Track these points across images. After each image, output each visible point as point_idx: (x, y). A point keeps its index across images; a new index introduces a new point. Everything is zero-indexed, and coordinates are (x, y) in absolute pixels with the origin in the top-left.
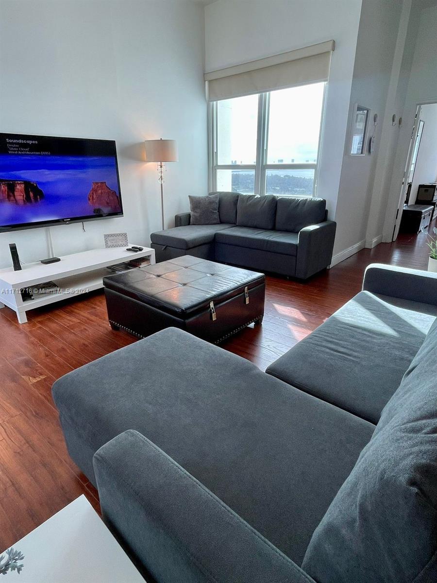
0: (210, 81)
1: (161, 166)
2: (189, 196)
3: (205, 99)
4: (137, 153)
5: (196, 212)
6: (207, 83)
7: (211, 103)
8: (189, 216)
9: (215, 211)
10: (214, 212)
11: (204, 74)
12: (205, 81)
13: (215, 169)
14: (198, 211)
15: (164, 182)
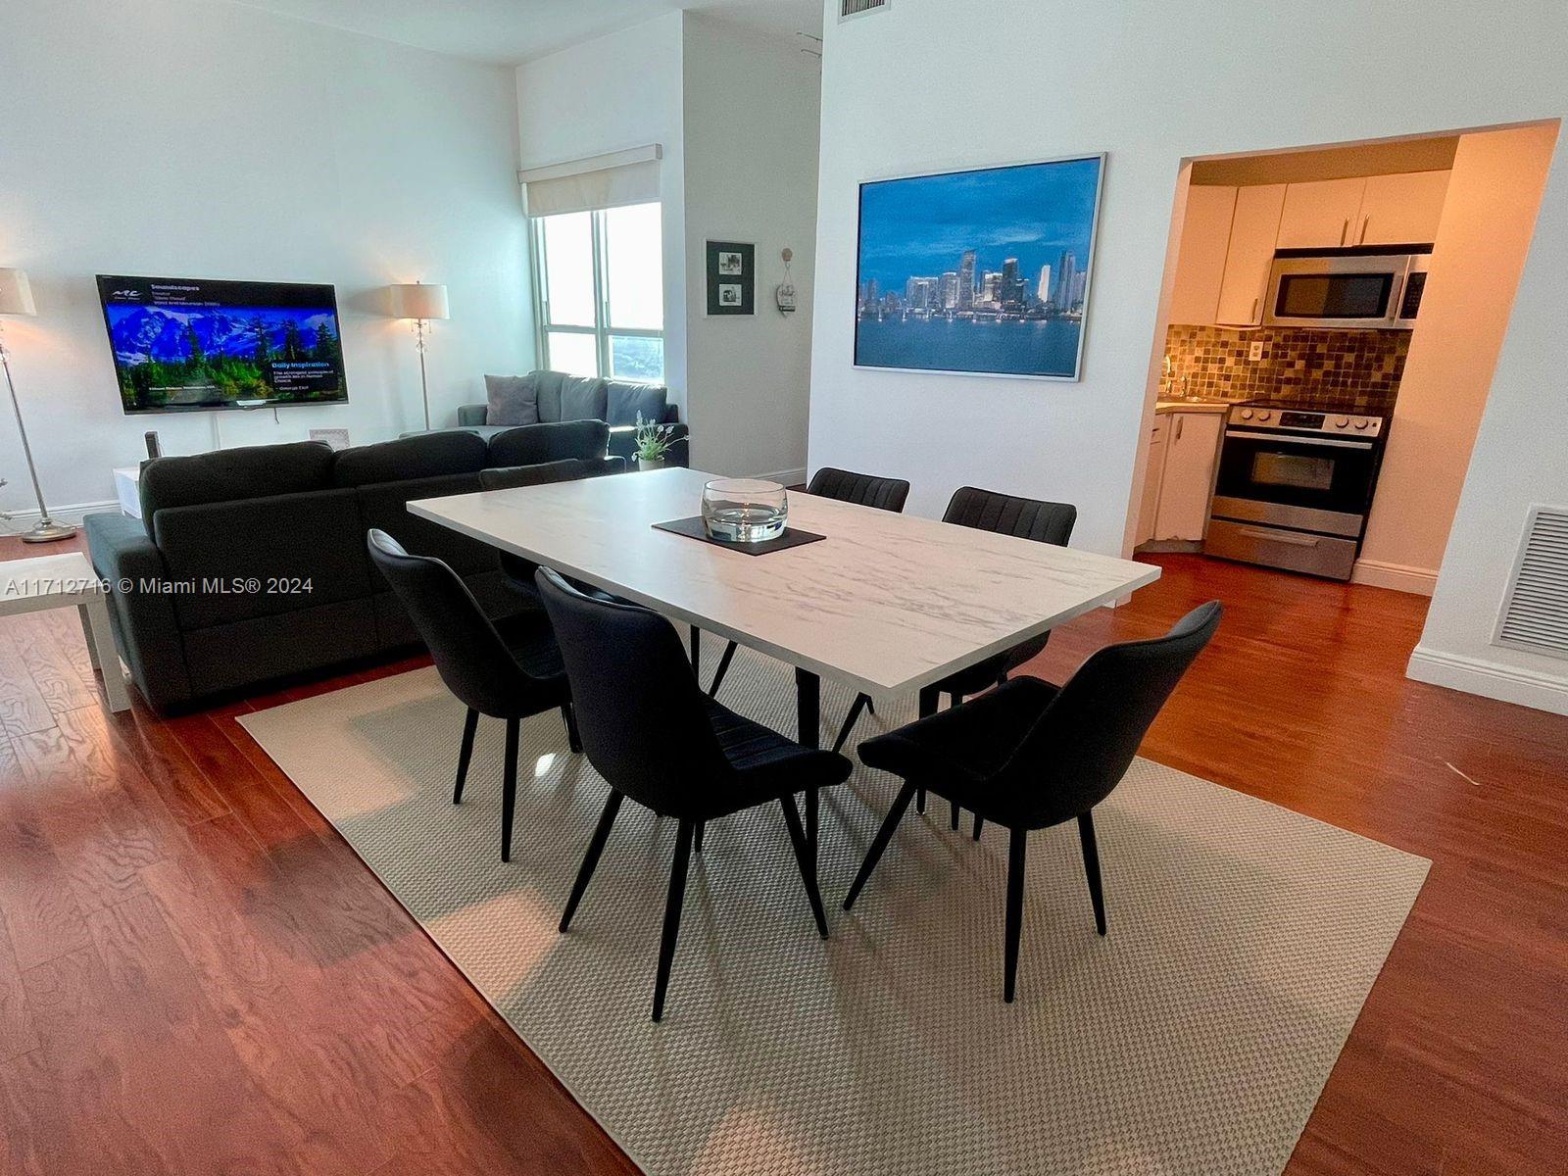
0: (528, 184)
1: (420, 326)
2: (486, 376)
3: (523, 214)
4: (377, 303)
5: (495, 404)
6: (524, 186)
7: (533, 220)
8: (485, 410)
9: (528, 403)
10: (526, 406)
11: (518, 172)
12: (520, 184)
13: (547, 332)
14: (498, 401)
15: (425, 351)
